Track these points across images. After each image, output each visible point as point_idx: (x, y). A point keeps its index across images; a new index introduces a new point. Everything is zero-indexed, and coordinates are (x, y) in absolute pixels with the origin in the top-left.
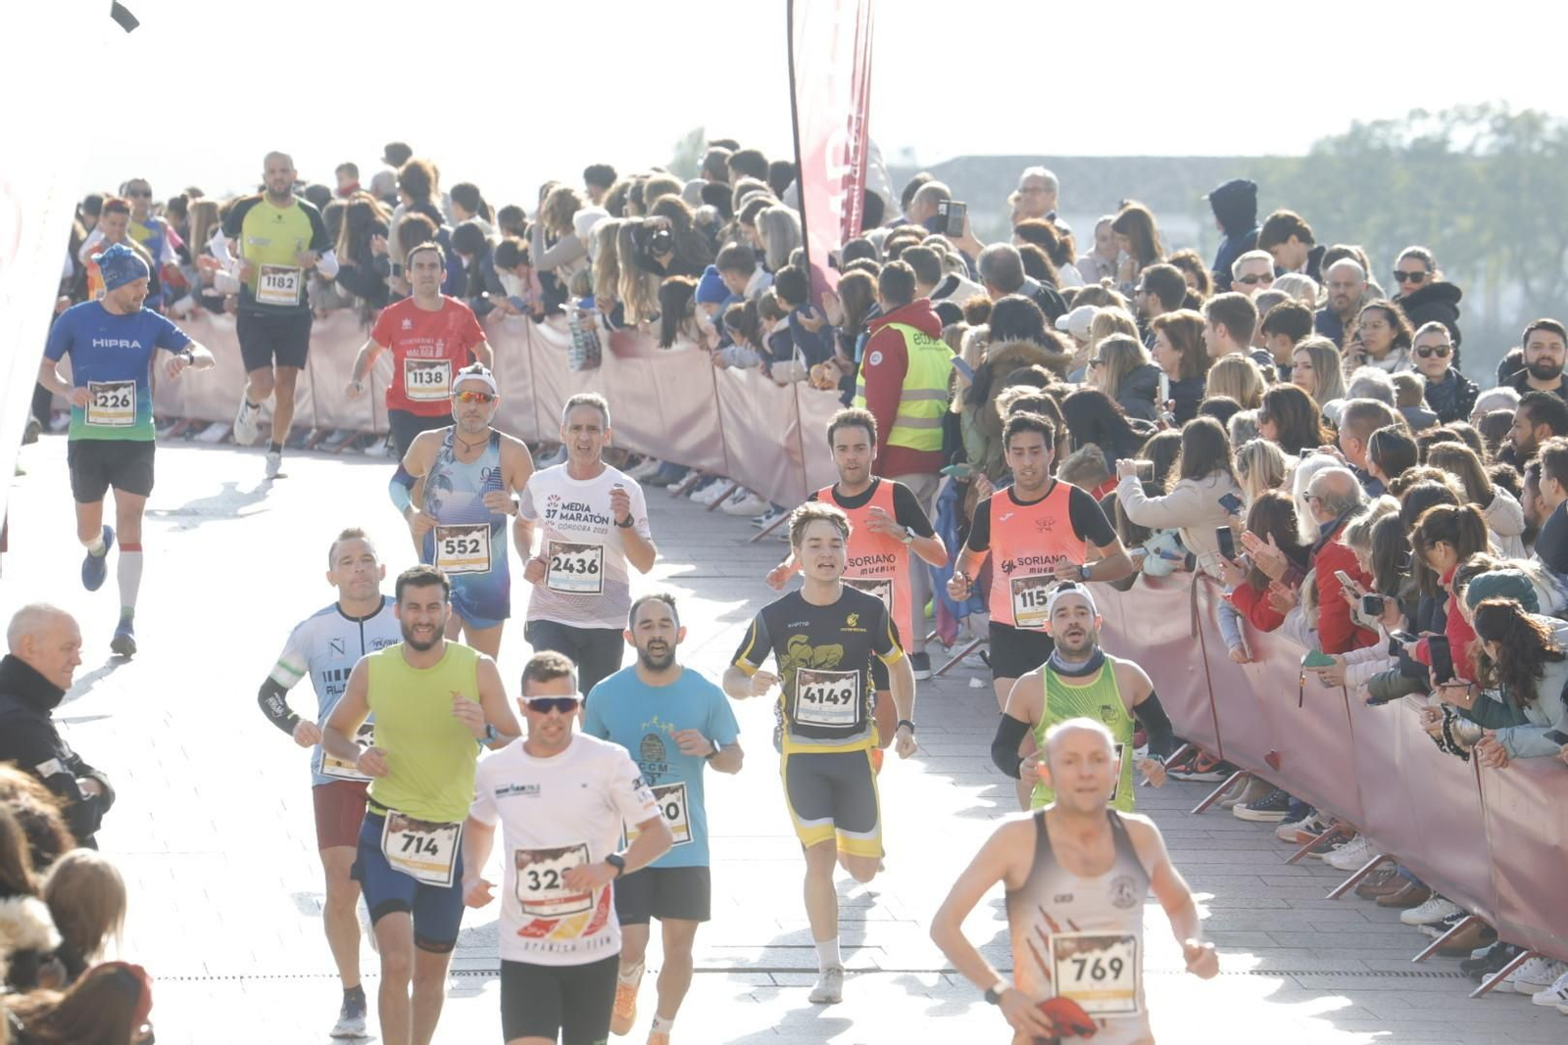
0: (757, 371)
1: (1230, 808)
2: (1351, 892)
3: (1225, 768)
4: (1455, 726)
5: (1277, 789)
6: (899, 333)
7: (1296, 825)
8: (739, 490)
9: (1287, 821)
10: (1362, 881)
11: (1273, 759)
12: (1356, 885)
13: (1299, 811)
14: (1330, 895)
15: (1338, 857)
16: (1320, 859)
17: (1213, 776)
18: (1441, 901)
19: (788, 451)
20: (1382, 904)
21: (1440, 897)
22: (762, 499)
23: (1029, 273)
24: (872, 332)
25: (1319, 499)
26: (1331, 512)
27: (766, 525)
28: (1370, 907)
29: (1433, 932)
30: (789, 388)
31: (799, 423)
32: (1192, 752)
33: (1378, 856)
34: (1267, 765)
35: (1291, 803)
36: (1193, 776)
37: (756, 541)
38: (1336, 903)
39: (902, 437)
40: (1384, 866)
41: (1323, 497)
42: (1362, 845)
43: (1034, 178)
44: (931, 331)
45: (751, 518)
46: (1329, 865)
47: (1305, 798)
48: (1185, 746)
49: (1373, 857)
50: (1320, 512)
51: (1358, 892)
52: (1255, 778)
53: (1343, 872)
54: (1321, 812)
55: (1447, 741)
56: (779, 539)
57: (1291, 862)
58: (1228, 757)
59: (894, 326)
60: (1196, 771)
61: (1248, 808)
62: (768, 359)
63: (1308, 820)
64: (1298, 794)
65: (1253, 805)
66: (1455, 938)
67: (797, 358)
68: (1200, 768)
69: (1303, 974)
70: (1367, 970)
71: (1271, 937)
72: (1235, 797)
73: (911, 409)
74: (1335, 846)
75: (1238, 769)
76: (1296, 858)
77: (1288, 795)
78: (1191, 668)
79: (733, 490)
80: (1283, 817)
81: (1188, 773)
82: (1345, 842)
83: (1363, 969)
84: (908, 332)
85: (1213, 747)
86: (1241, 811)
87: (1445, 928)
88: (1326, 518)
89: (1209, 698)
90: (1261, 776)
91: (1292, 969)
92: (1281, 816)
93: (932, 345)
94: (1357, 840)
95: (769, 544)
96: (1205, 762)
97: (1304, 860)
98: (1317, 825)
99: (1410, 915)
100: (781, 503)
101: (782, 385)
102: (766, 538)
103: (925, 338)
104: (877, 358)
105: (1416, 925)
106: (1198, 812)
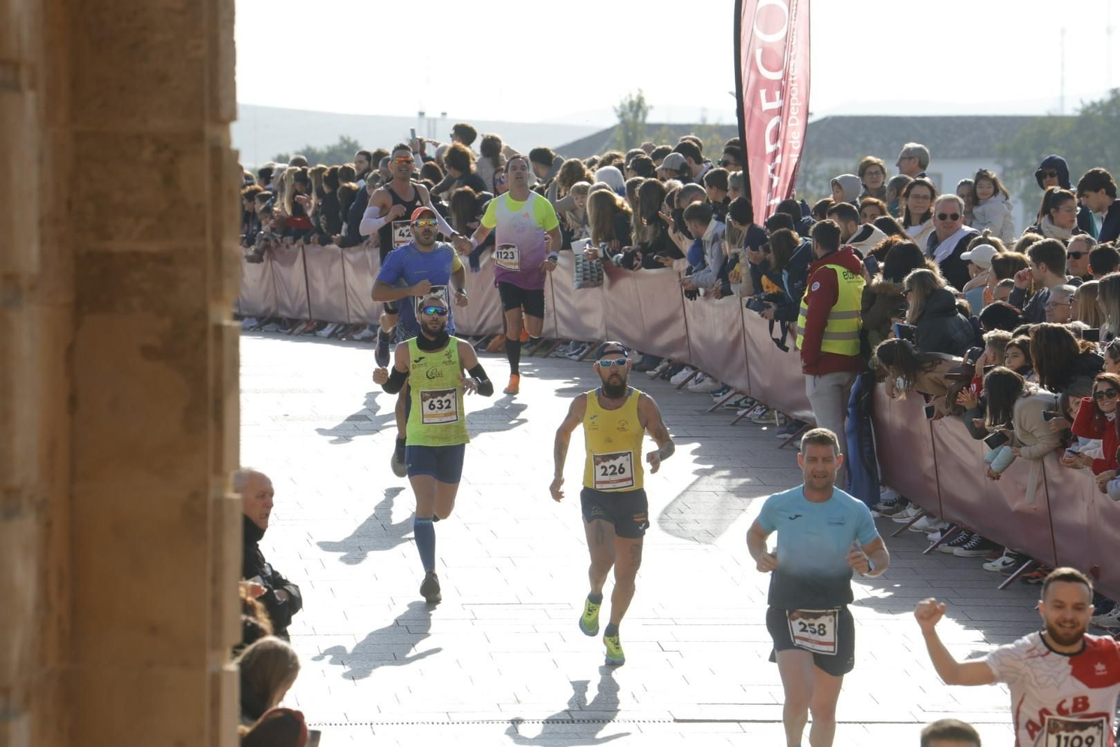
6: (832, 271)
7: (1106, 615)
8: (699, 374)
11: (1096, 572)
22: (716, 381)
24: (813, 270)
27: (718, 400)
31: (745, 329)
32: (1033, 566)
35: (1103, 600)
37: (712, 411)
39: (832, 346)
44: (855, 271)
45: (709, 394)
48: (1028, 562)
59: (829, 266)
63: (1116, 613)
64: (1111, 596)
73: (836, 326)
79: (695, 375)
84: (839, 270)
85: (1051, 562)
93: (853, 278)
95: (721, 412)
100: (730, 384)
102: (718, 409)
103: (848, 273)
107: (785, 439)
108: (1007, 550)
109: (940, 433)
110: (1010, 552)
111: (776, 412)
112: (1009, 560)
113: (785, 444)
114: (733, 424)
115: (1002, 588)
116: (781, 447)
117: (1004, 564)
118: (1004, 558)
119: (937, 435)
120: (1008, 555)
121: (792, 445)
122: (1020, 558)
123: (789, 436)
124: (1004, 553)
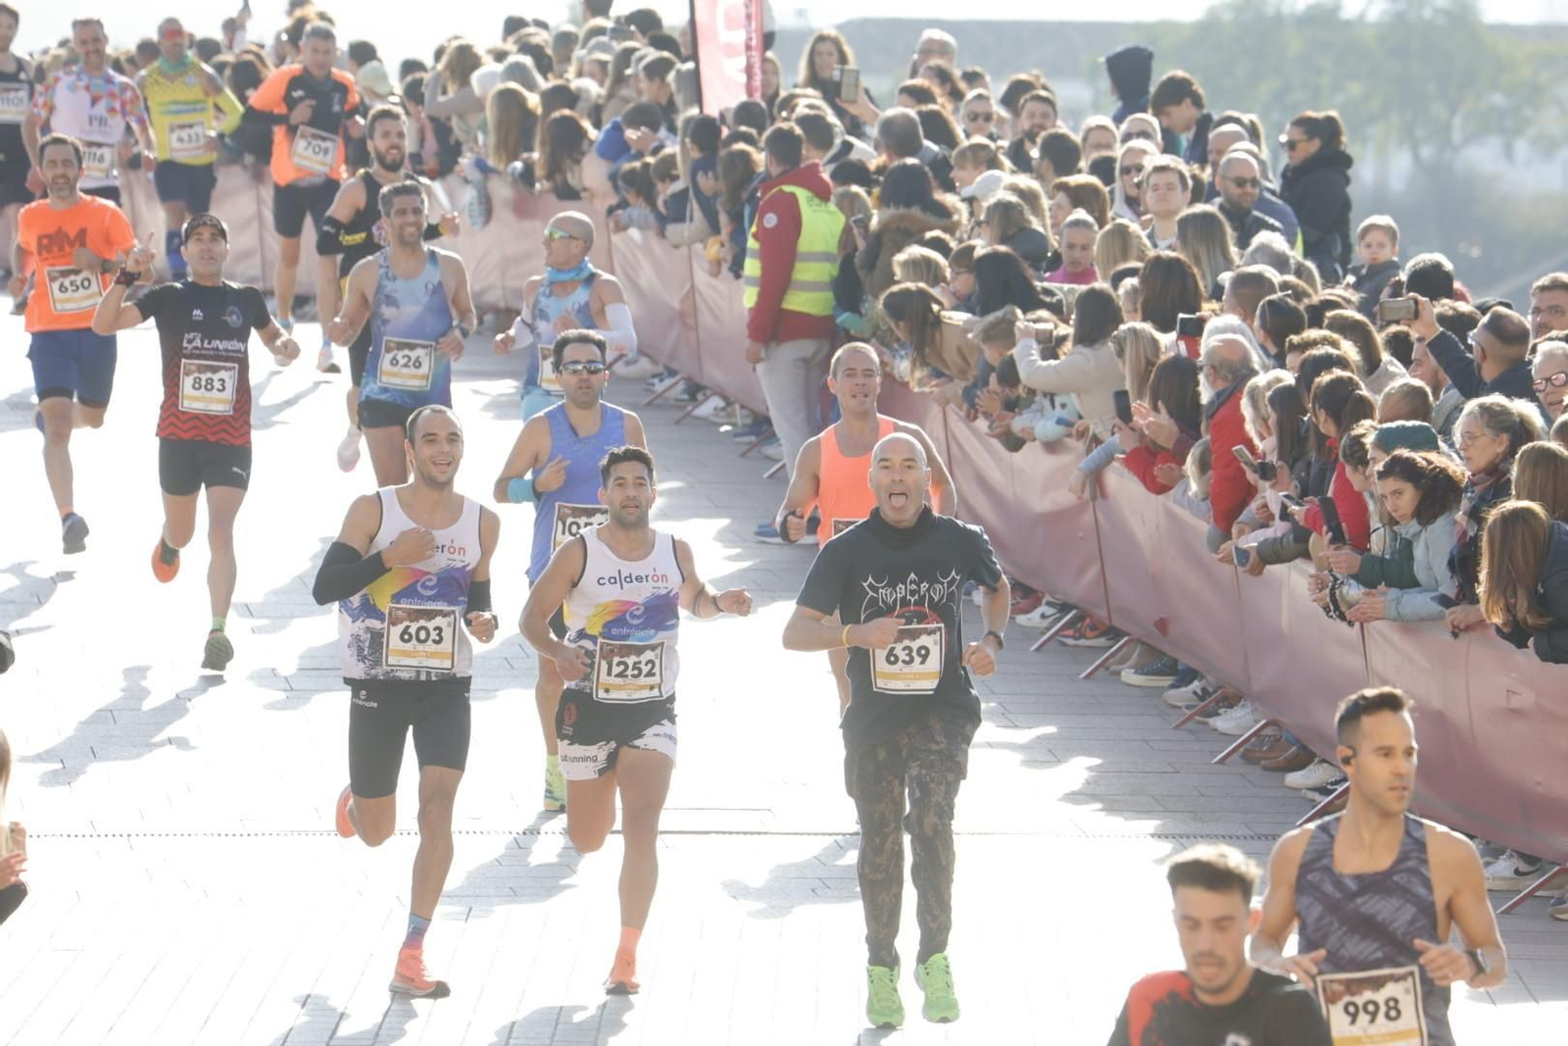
0: (652, 234)
1: (1118, 673)
2: (1236, 757)
3: (1114, 633)
4: (1341, 592)
5: (1165, 654)
6: (793, 197)
7: (1183, 689)
9: (1173, 686)
10: (1247, 746)
11: (1162, 625)
12: (1242, 750)
13: (1186, 676)
14: (1216, 760)
15: (1225, 722)
16: (1206, 723)
17: (1102, 641)
18: (1325, 765)
19: (682, 315)
20: (1266, 769)
21: (1323, 761)
22: (654, 361)
23: (927, 137)
24: (763, 194)
25: (1213, 367)
26: (1225, 379)
27: (659, 387)
28: (1255, 772)
29: (1317, 796)
30: (684, 250)
31: (693, 286)
32: (1080, 618)
33: (1264, 722)
34: (1156, 631)
35: (1180, 667)
36: (1082, 642)
37: (649, 404)
38: (1221, 767)
39: (797, 302)
40: (1269, 731)
41: (1217, 365)
42: (1248, 710)
43: (931, 41)
44: (822, 193)
45: (643, 380)
46: (1215, 730)
47: (1193, 664)
48: (1074, 612)
49: (1257, 722)
50: (1215, 380)
51: (1244, 756)
52: (1143, 643)
53: (1229, 737)
54: (1210, 678)
55: (1336, 608)
56: (672, 402)
57: (1177, 727)
58: (1118, 623)
59: (788, 188)
60: (1083, 636)
61: (1136, 673)
62: (663, 221)
63: (1196, 685)
64: (1186, 660)
65: (1140, 670)
66: (1337, 802)
67: (691, 220)
68: (1089, 633)
69: (1188, 837)
70: (1252, 833)
71: (1157, 801)
72: (1123, 661)
73: (804, 272)
74: (1221, 711)
75: (1126, 634)
76: (1184, 722)
77: (1176, 661)
78: (1081, 534)
80: (1170, 683)
81: (1076, 639)
82: (1231, 706)
83: (1247, 832)
84: (802, 194)
85: (1102, 613)
86: (1129, 676)
87: (1328, 792)
88: (1221, 385)
89: (1099, 565)
90: (1150, 642)
91: (1177, 832)
92: (1167, 681)
93: (823, 208)
94: (1244, 706)
95: (661, 407)
96: (1093, 628)
97: (1190, 725)
98: (1204, 690)
99: (1294, 778)
100: (675, 366)
101: (677, 247)
102: (659, 401)
103: (816, 201)
104: (771, 220)
105: (1300, 790)
106: (1087, 677)
107: (750, 443)
108: (1047, 598)
109: (958, 435)
110: (1051, 600)
111: (737, 406)
112: (1049, 611)
113: (748, 451)
114: (677, 423)
115: (1038, 649)
116: (743, 455)
117: (1043, 616)
118: (1043, 609)
119: (954, 436)
120: (1049, 604)
121: (760, 452)
122: (1064, 608)
123: (753, 439)
124: (1044, 602)
